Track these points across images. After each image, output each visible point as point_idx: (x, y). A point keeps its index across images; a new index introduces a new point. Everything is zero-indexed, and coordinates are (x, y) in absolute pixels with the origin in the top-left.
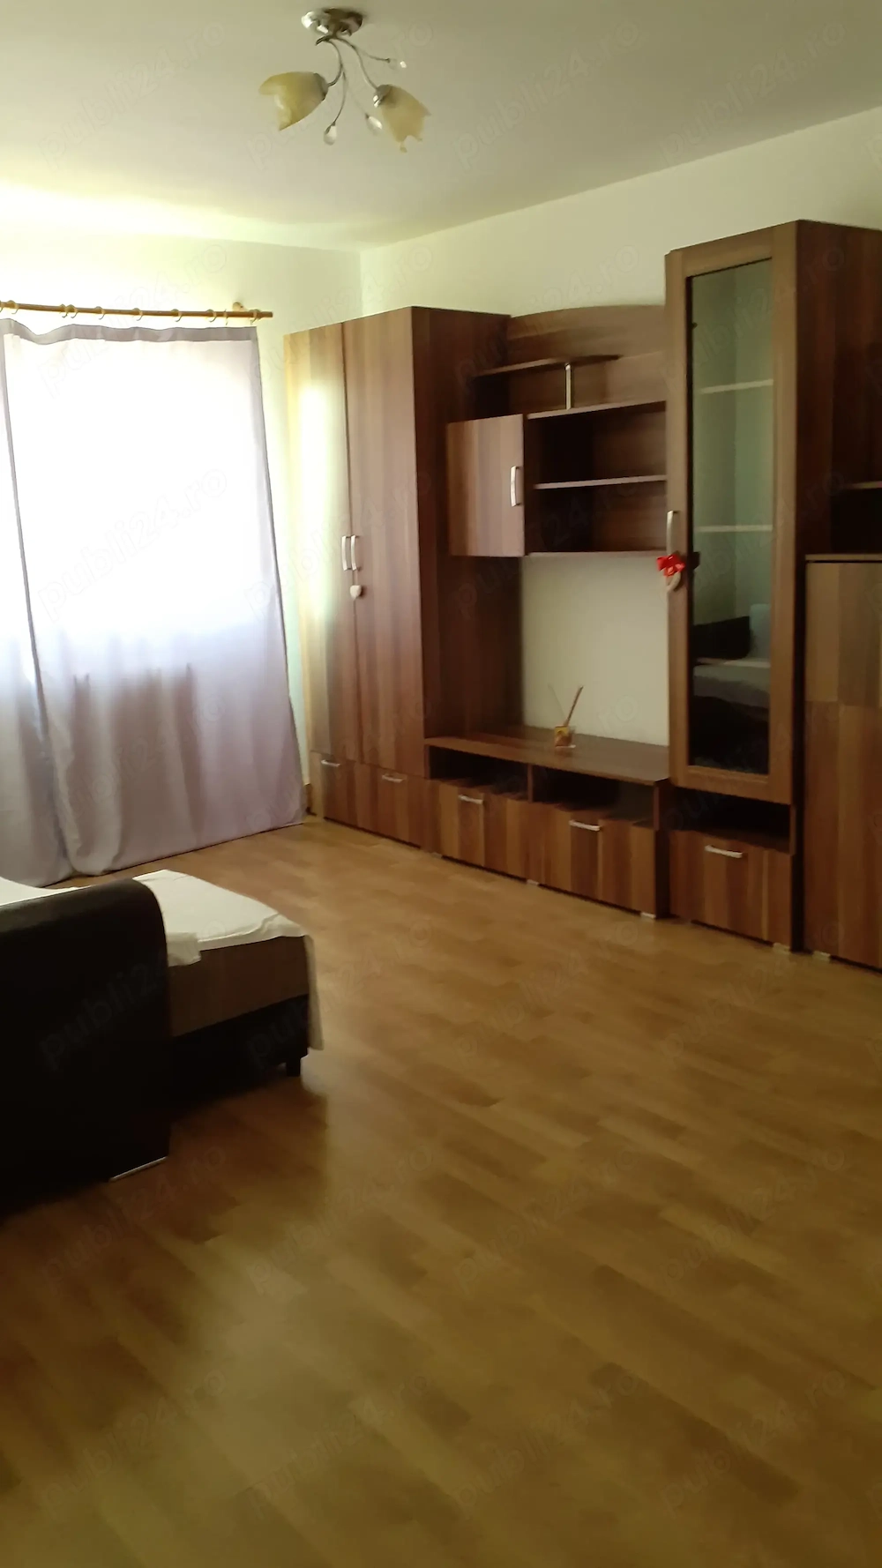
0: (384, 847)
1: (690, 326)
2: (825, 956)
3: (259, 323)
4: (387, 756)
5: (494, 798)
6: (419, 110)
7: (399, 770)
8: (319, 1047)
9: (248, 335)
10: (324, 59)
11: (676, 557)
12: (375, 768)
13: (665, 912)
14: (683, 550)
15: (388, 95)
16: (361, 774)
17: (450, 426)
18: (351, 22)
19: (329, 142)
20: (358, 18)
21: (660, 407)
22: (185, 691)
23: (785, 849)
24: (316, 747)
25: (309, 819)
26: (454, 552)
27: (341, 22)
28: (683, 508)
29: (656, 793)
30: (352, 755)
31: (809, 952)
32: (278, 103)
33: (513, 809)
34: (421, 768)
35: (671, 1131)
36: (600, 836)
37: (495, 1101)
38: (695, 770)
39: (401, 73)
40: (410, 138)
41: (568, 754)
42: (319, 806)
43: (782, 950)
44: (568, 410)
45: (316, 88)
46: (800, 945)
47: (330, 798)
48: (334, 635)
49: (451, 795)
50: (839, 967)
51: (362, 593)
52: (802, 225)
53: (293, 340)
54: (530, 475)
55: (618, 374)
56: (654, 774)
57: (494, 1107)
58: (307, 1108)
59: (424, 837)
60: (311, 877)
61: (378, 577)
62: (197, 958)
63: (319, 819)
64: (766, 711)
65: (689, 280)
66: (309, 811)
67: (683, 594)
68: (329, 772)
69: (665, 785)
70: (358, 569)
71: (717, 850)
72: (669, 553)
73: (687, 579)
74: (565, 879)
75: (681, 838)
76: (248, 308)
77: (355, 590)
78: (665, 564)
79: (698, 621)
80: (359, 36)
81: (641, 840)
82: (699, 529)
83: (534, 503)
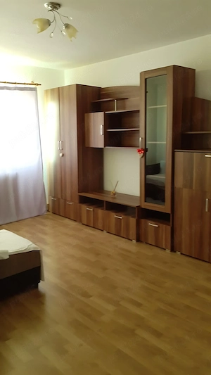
0: (67, 221)
1: (146, 92)
2: (179, 253)
3: (37, 87)
4: (68, 197)
5: (96, 209)
6: (76, 31)
7: (71, 201)
8: (43, 280)
9: (35, 89)
10: (50, 16)
11: (142, 149)
12: (65, 200)
13: (138, 240)
14: (144, 148)
15: (67, 26)
16: (62, 201)
17: (86, 114)
18: (57, 6)
19: (51, 37)
20: (59, 5)
21: (138, 111)
22: (15, 180)
23: (169, 225)
24: (50, 195)
25: (48, 213)
26: (87, 146)
27: (55, 6)
28: (144, 137)
29: (136, 210)
30: (60, 197)
31: (175, 252)
32: (37, 26)
33: (100, 212)
34: (77, 200)
35: (139, 305)
36: (122, 221)
37: (91, 296)
38: (146, 203)
39: (71, 21)
40: (73, 38)
41: (115, 198)
42: (50, 210)
43: (168, 251)
44: (116, 111)
45: (48, 23)
46: (173, 250)
47: (54, 208)
48: (55, 166)
49: (85, 208)
50: (183, 256)
51: (63, 155)
52: (175, 67)
53: (47, 91)
54: (105, 127)
55: (128, 103)
56: (135, 204)
57: (91, 298)
58: (39, 297)
59: (77, 219)
60: (47, 229)
61: (67, 152)
62: (8, 257)
63: (50, 213)
64: (164, 187)
65: (146, 79)
66: (48, 211)
67: (143, 158)
68: (53, 201)
69: (139, 207)
70: (62, 150)
71: (151, 224)
72: (140, 148)
73: (145, 155)
74: (113, 231)
75: (143, 221)
76: (35, 83)
77: (61, 155)
78: (139, 151)
79: (147, 164)
80: (60, 10)
81: (133, 221)
82: (148, 142)
83: (106, 134)
